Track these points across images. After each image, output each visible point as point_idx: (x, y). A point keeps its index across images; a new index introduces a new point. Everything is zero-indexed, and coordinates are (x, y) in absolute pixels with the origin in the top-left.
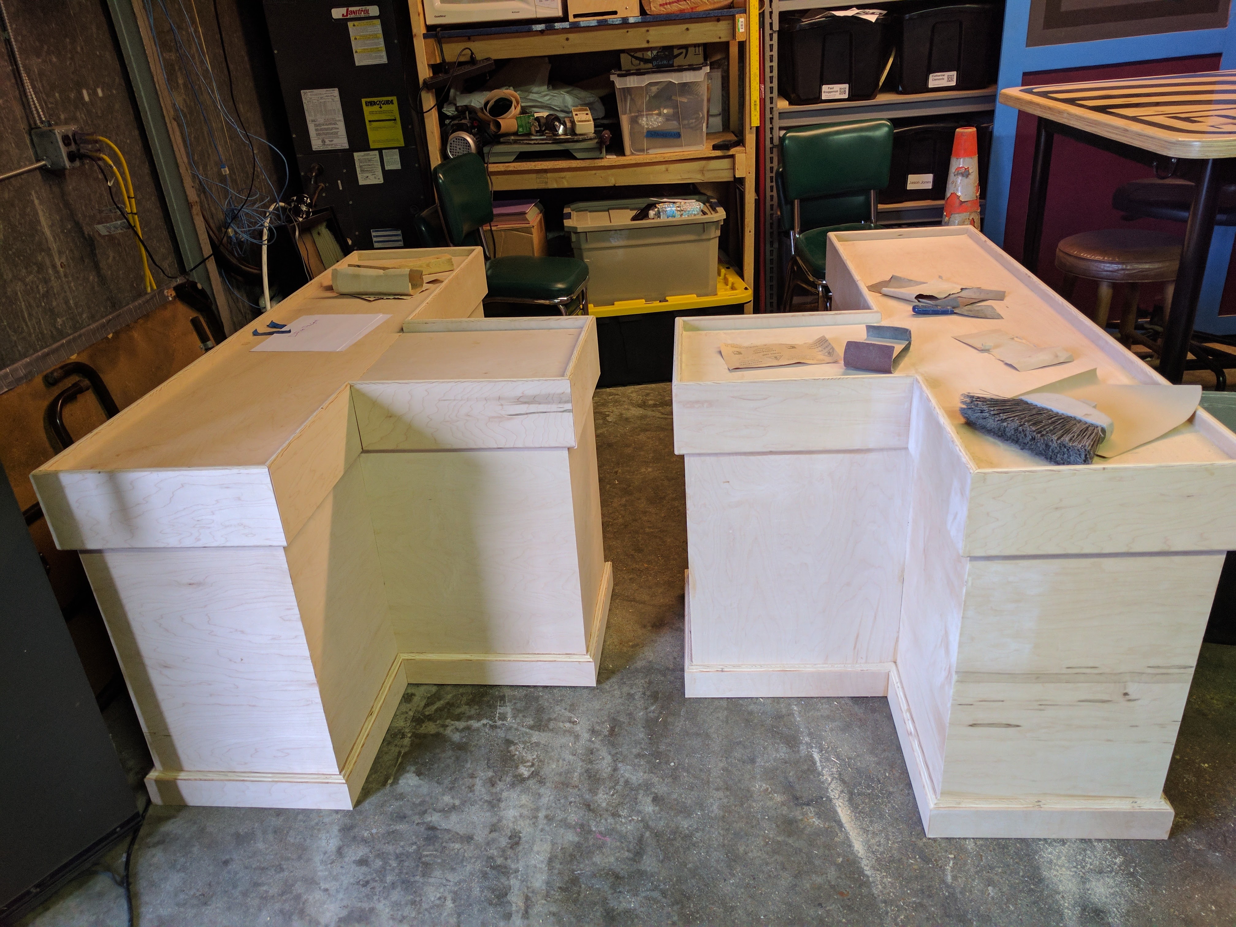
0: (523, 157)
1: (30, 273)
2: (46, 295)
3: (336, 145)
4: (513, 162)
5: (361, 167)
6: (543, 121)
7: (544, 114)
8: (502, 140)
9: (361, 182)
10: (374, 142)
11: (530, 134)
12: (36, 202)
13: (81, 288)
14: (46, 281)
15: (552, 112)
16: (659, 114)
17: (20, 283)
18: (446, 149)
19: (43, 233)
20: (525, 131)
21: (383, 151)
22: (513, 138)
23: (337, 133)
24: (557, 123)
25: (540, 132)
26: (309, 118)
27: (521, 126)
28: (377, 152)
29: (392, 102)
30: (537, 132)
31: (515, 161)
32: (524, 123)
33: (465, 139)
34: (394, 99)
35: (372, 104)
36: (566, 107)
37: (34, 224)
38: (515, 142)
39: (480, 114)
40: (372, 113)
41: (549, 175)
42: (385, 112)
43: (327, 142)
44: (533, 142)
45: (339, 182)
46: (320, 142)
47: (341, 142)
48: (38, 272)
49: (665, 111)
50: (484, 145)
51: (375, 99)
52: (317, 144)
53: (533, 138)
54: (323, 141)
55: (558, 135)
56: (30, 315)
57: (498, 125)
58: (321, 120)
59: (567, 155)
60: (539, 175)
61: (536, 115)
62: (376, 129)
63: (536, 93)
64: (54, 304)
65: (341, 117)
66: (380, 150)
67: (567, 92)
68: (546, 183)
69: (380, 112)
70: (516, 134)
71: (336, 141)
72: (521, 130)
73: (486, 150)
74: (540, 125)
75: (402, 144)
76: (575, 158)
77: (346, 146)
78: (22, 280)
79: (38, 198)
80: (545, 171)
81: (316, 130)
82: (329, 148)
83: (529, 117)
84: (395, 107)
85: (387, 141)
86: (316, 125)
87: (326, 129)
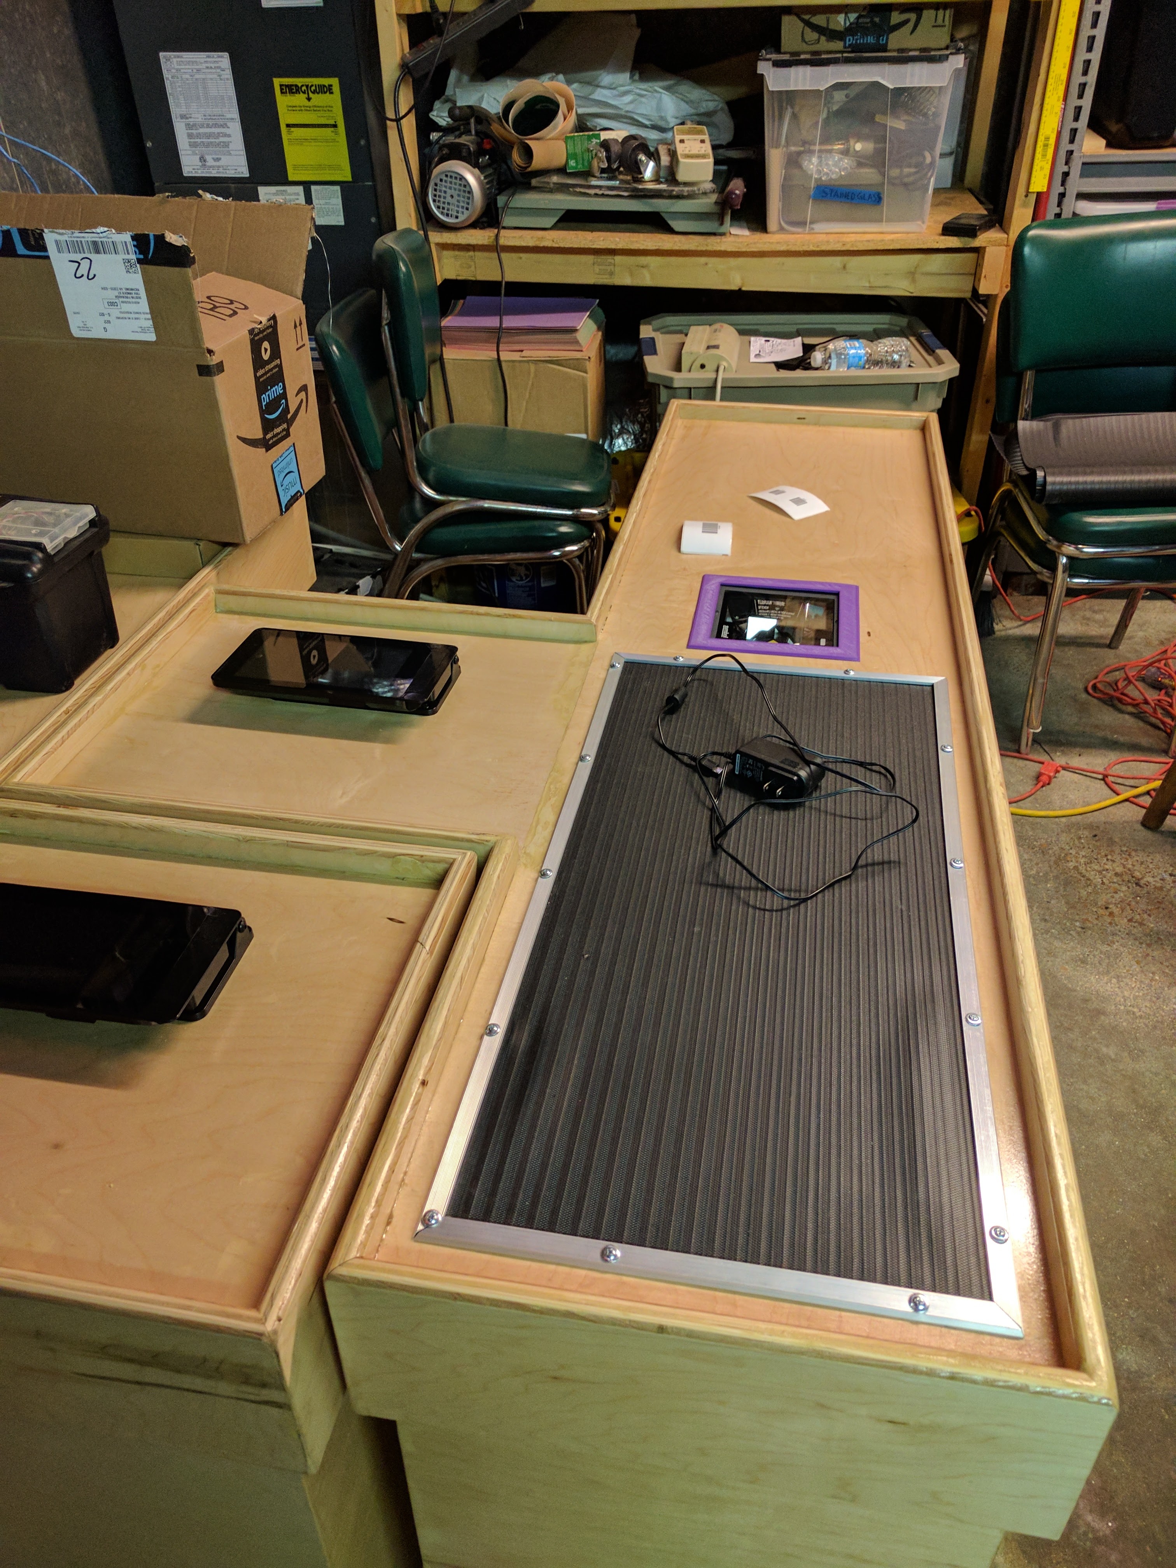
0: (571, 219)
3: (225, 168)
4: (554, 227)
6: (615, 149)
7: (618, 133)
8: (534, 182)
10: (295, 167)
11: (587, 174)
15: (634, 131)
16: (846, 152)
18: (426, 195)
20: (580, 168)
21: (313, 188)
22: (555, 179)
23: (226, 145)
24: (642, 157)
25: (609, 172)
26: (175, 111)
27: (574, 156)
28: (300, 189)
30: (603, 171)
32: (578, 150)
33: (462, 178)
34: (335, 82)
36: (662, 118)
38: (562, 188)
39: (495, 128)
40: (292, 108)
41: (618, 258)
42: (316, 109)
43: (210, 162)
44: (592, 192)
46: (196, 160)
47: (235, 163)
49: (858, 147)
50: (500, 191)
51: (299, 81)
52: (190, 164)
53: (594, 182)
55: (641, 181)
57: (528, 153)
58: (198, 118)
59: (658, 223)
60: (599, 258)
61: (604, 135)
62: (301, 141)
63: (609, 88)
65: (235, 114)
66: (307, 185)
67: (668, 89)
68: (612, 274)
69: (308, 109)
70: (562, 171)
71: (225, 160)
72: (572, 163)
73: (501, 200)
74: (608, 159)
75: (347, 175)
77: (244, 171)
80: (612, 252)
81: (190, 136)
82: (214, 173)
83: (589, 138)
84: (335, 100)
85: (320, 167)
86: (189, 126)
87: (209, 136)
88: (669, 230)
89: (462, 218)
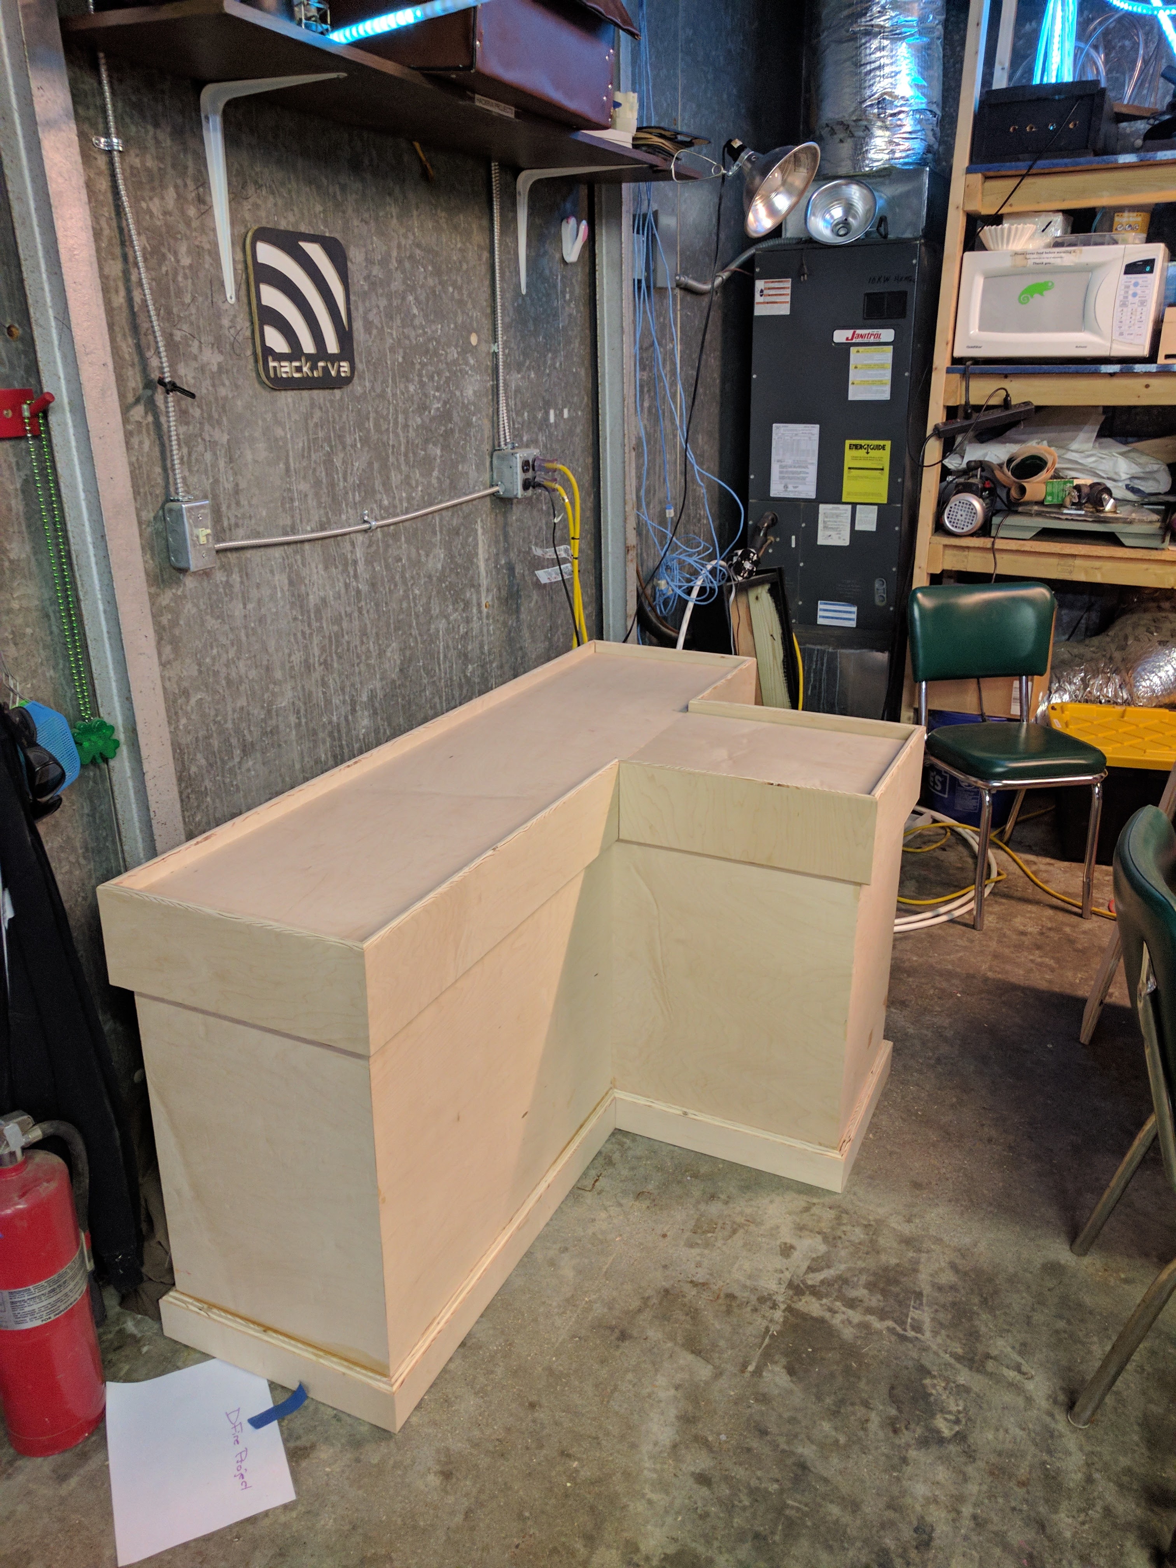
0: (1046, 534)
1: (456, 610)
2: (465, 636)
3: (800, 492)
4: (1031, 539)
5: (824, 522)
6: (1085, 490)
7: (1085, 480)
8: (1020, 509)
9: (821, 541)
10: (849, 494)
11: (1061, 506)
12: (480, 531)
13: (498, 632)
14: (468, 621)
15: (1096, 480)
17: (444, 621)
18: (943, 513)
19: (478, 567)
20: (1055, 501)
21: (858, 507)
22: (1036, 508)
23: (804, 478)
24: (1106, 496)
25: (1078, 505)
26: (774, 457)
27: (1052, 494)
28: (850, 507)
29: (883, 448)
30: (1073, 504)
31: (1034, 538)
32: (1055, 491)
33: (971, 504)
34: (888, 444)
35: (857, 447)
36: (1116, 473)
37: (471, 557)
38: (1039, 514)
39: (998, 474)
40: (855, 458)
41: (1078, 562)
42: (872, 459)
43: (790, 488)
44: (1064, 517)
45: (793, 537)
46: (781, 487)
47: (808, 489)
48: (463, 610)
50: (994, 514)
51: (863, 442)
52: (777, 490)
53: (1066, 511)
54: (786, 487)
55: (1103, 511)
56: (445, 656)
57: (1023, 490)
58: (789, 462)
59: (1112, 539)
60: (1063, 561)
61: (1076, 482)
62: (856, 478)
63: (1076, 451)
64: (470, 648)
65: (814, 460)
66: (854, 505)
67: (1122, 454)
68: (1071, 572)
69: (865, 459)
70: (1041, 503)
71: (801, 488)
72: (1049, 498)
73: (996, 520)
74: (1079, 497)
75: (884, 500)
76: (1122, 545)
77: (812, 495)
78: (447, 617)
79: (482, 528)
80: (1074, 556)
81: (781, 472)
82: (791, 496)
83: (1065, 483)
84: (886, 455)
85: (866, 494)
86: (781, 467)
87: (793, 473)
88: (1121, 544)
89: (966, 529)
